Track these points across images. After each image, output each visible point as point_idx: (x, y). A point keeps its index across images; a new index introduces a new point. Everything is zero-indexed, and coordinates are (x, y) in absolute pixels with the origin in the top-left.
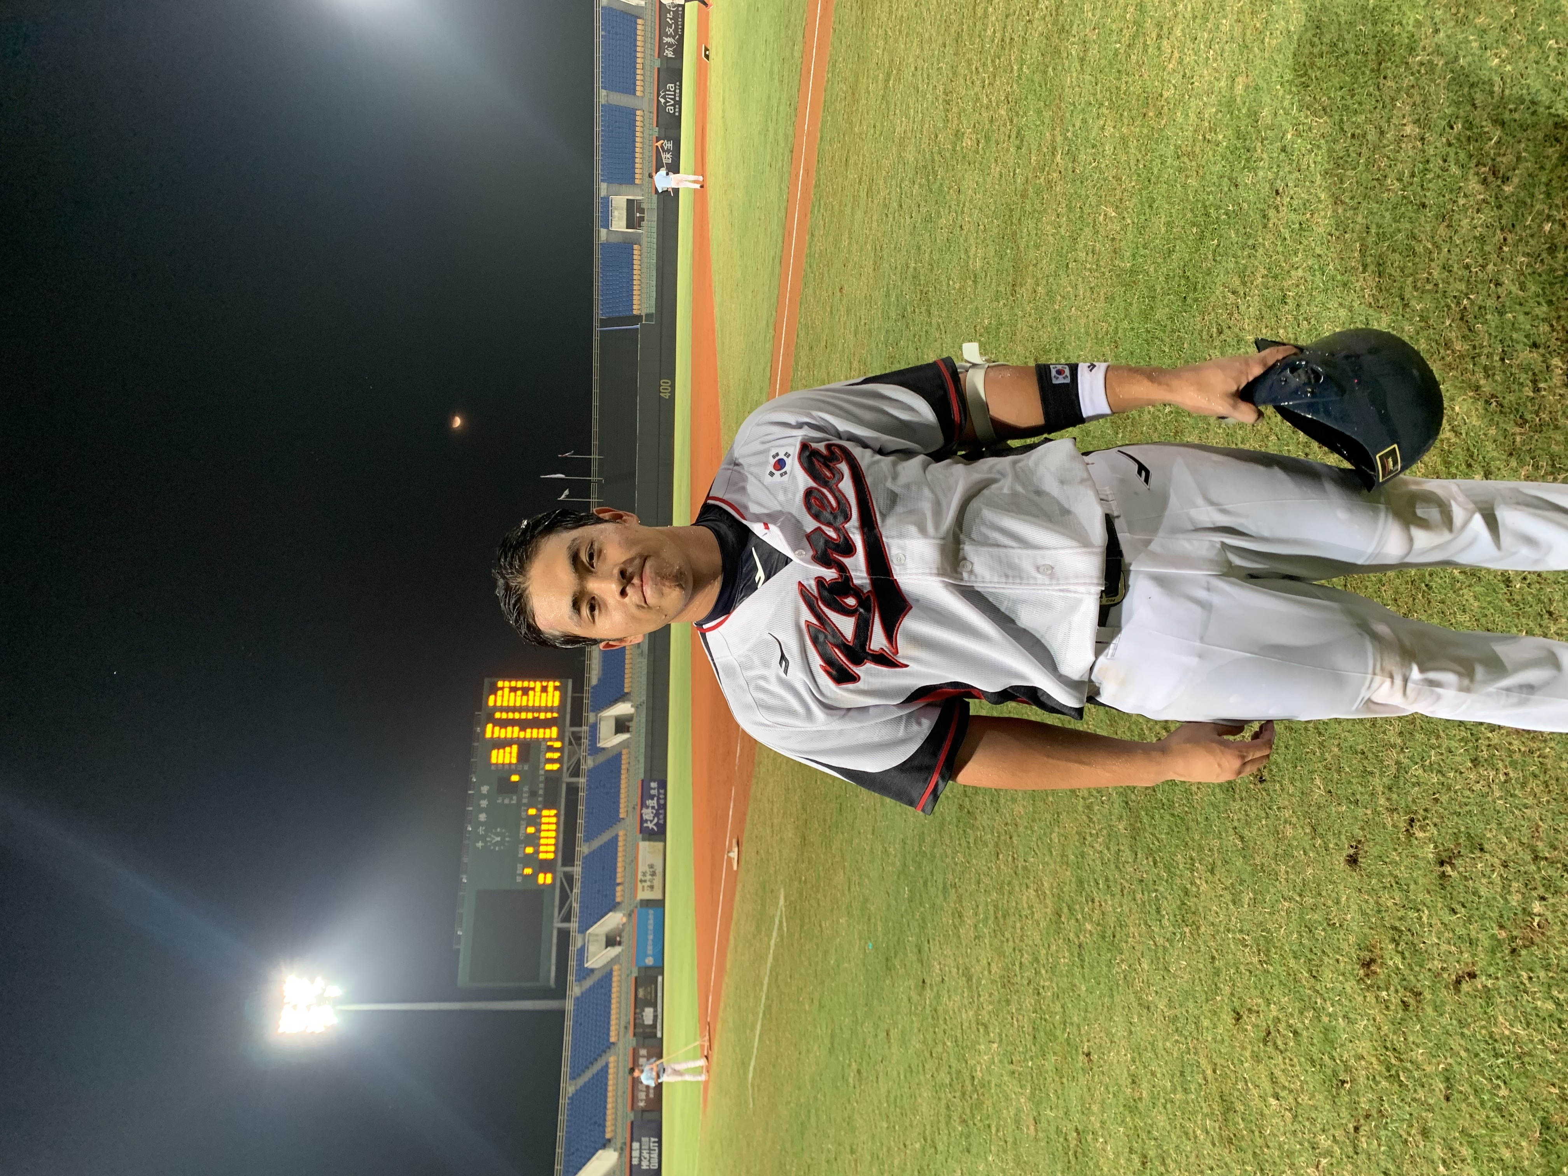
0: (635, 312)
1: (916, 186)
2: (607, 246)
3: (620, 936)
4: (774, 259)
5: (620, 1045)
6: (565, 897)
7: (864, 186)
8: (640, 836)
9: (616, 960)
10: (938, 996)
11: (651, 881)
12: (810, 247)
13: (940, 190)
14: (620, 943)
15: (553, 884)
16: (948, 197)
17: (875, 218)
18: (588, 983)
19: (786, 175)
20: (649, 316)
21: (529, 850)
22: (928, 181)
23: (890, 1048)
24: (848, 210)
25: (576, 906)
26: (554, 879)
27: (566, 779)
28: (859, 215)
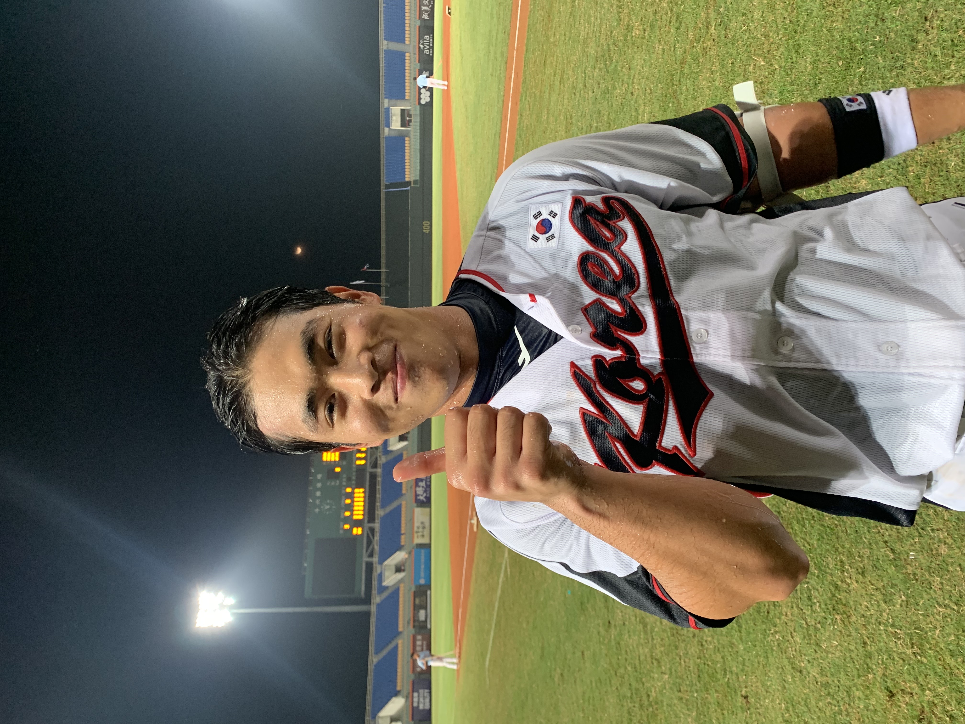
0: (407, 180)
1: (597, 70)
2: (389, 139)
3: (404, 566)
4: (495, 135)
5: (405, 633)
6: (369, 542)
7: (558, 77)
8: (415, 504)
9: (401, 581)
10: (620, 634)
11: (423, 532)
12: (520, 124)
13: (615, 70)
14: (404, 571)
15: (362, 535)
16: (621, 74)
17: (566, 97)
18: (385, 595)
19: (503, 79)
20: (415, 182)
21: (347, 514)
22: (606, 65)
23: (584, 663)
24: (546, 95)
25: (377, 548)
26: (363, 531)
27: (369, 470)
28: (554, 97)
